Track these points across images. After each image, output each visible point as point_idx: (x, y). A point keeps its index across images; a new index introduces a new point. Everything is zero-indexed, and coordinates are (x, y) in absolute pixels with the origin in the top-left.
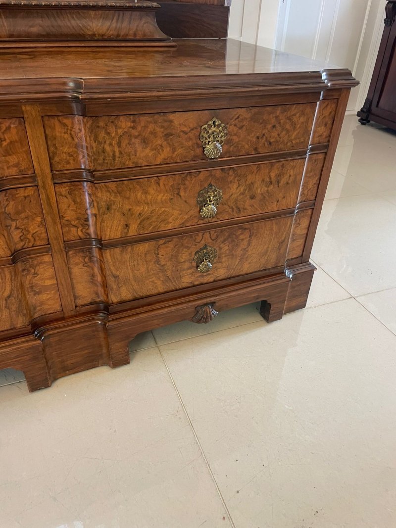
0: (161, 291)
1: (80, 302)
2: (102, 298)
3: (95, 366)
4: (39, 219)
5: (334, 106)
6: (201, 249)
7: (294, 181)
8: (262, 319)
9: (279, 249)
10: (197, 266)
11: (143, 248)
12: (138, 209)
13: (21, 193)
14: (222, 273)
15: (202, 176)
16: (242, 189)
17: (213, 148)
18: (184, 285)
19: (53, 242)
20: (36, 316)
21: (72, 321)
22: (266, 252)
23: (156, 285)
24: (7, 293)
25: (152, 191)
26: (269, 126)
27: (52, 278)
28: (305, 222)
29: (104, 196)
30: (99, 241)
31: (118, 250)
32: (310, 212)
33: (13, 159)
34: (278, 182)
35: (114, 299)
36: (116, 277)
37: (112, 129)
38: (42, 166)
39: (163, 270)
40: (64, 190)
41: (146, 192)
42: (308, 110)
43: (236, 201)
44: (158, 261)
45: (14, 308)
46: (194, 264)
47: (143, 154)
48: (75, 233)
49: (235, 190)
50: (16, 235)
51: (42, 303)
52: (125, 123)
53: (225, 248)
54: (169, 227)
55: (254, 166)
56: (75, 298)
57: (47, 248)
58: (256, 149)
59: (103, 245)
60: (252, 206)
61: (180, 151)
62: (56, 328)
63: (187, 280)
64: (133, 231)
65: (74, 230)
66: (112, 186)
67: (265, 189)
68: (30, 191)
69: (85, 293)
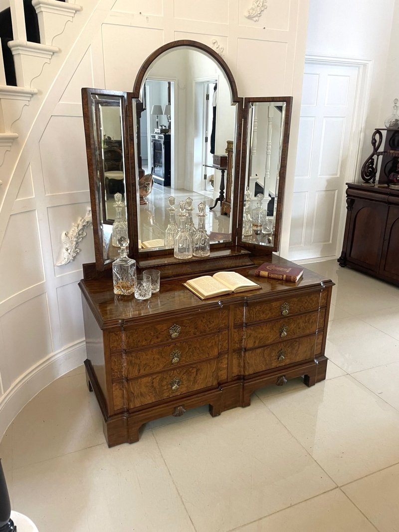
0: (264, 369)
1: (234, 375)
2: (242, 373)
3: (236, 407)
4: (227, 341)
5: (327, 292)
6: (280, 351)
7: (315, 321)
8: (305, 385)
9: (311, 350)
10: (278, 359)
11: (259, 351)
12: (259, 336)
13: (224, 332)
14: (288, 361)
15: (281, 322)
16: (295, 325)
17: (286, 312)
18: (273, 367)
19: (230, 349)
20: (219, 380)
21: (231, 383)
22: (306, 351)
23: (262, 368)
24: (213, 371)
25: (264, 329)
26: (304, 302)
27: (226, 364)
28: (321, 337)
29: (249, 331)
30: (245, 349)
31: (250, 352)
32: (322, 333)
33: (224, 321)
34: (309, 322)
35: (247, 373)
36: (248, 363)
37: (254, 309)
38: (231, 324)
39: (266, 360)
40: (236, 330)
41: (262, 329)
42: (318, 295)
43: (293, 330)
44: (264, 357)
45: (214, 376)
46: (277, 357)
47: (263, 316)
48: (237, 346)
49: (293, 326)
50: (220, 346)
51: (221, 375)
52: (258, 307)
53: (289, 350)
54: (269, 342)
55: (299, 317)
56: (233, 373)
57: (227, 353)
58: (300, 311)
59: (246, 350)
60: (299, 332)
61: (274, 314)
62: (225, 386)
63: (274, 365)
64: (256, 345)
65: (236, 345)
66: (252, 328)
67: (304, 325)
68: (226, 332)
69: (236, 371)
